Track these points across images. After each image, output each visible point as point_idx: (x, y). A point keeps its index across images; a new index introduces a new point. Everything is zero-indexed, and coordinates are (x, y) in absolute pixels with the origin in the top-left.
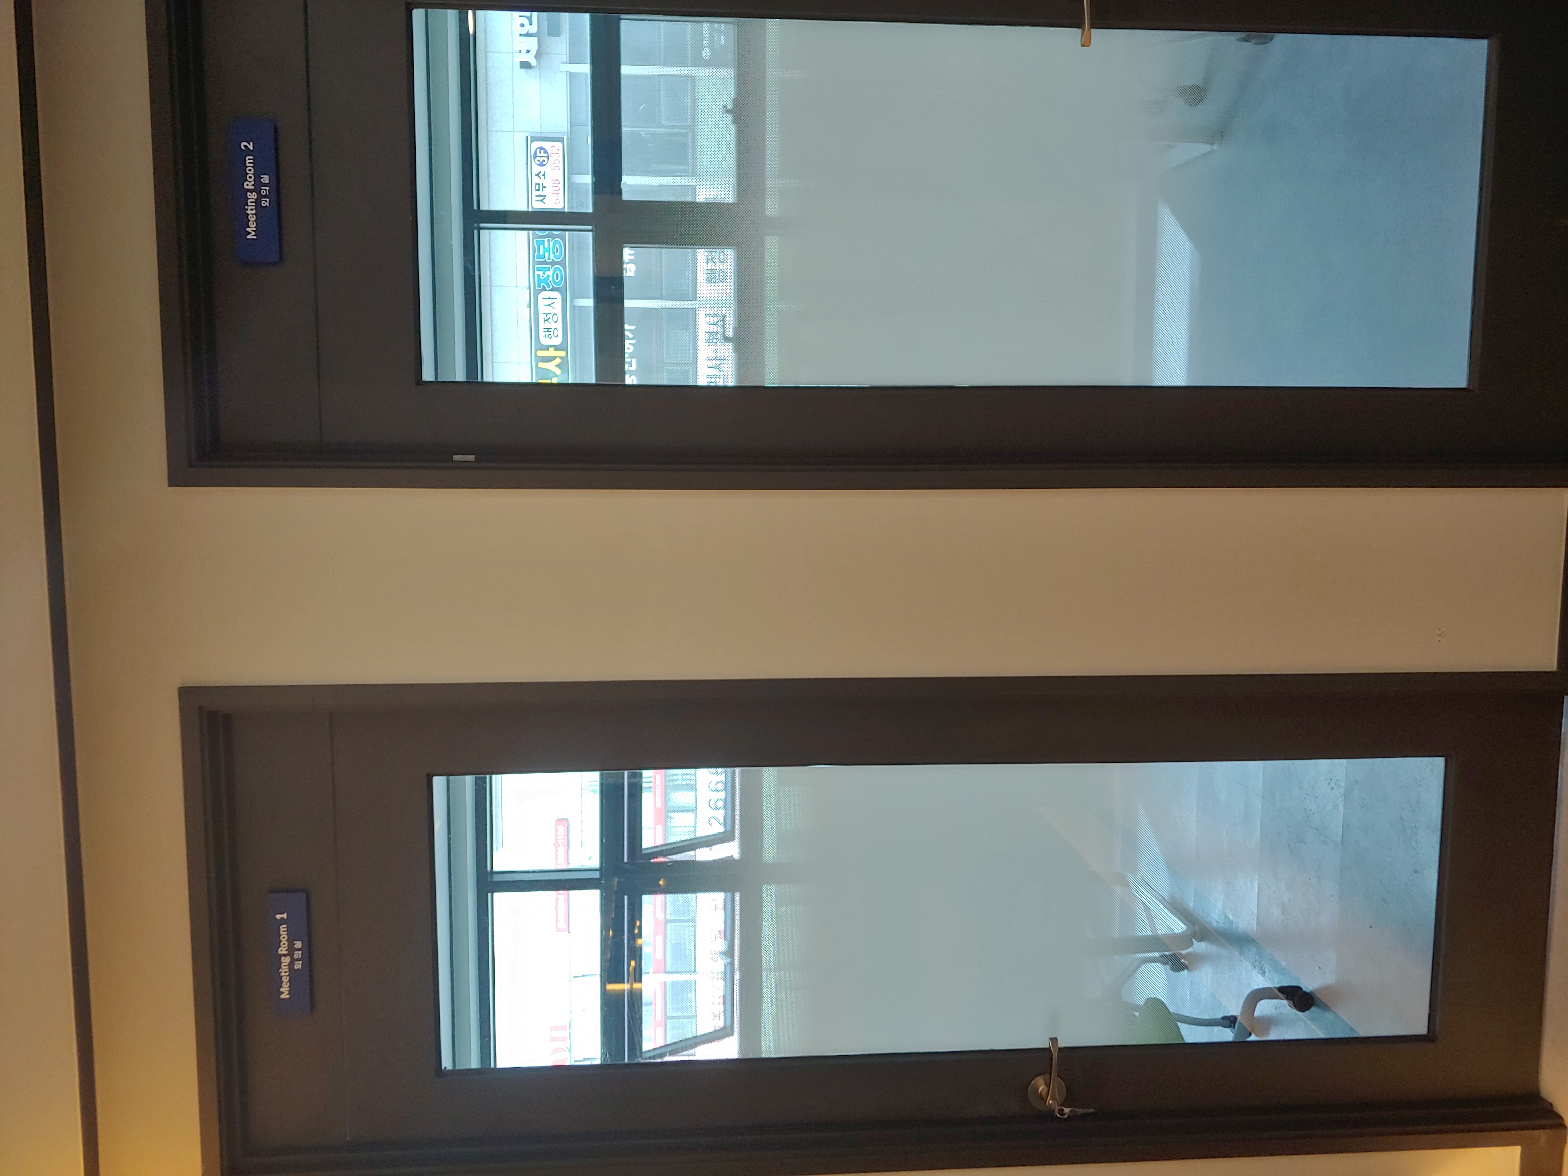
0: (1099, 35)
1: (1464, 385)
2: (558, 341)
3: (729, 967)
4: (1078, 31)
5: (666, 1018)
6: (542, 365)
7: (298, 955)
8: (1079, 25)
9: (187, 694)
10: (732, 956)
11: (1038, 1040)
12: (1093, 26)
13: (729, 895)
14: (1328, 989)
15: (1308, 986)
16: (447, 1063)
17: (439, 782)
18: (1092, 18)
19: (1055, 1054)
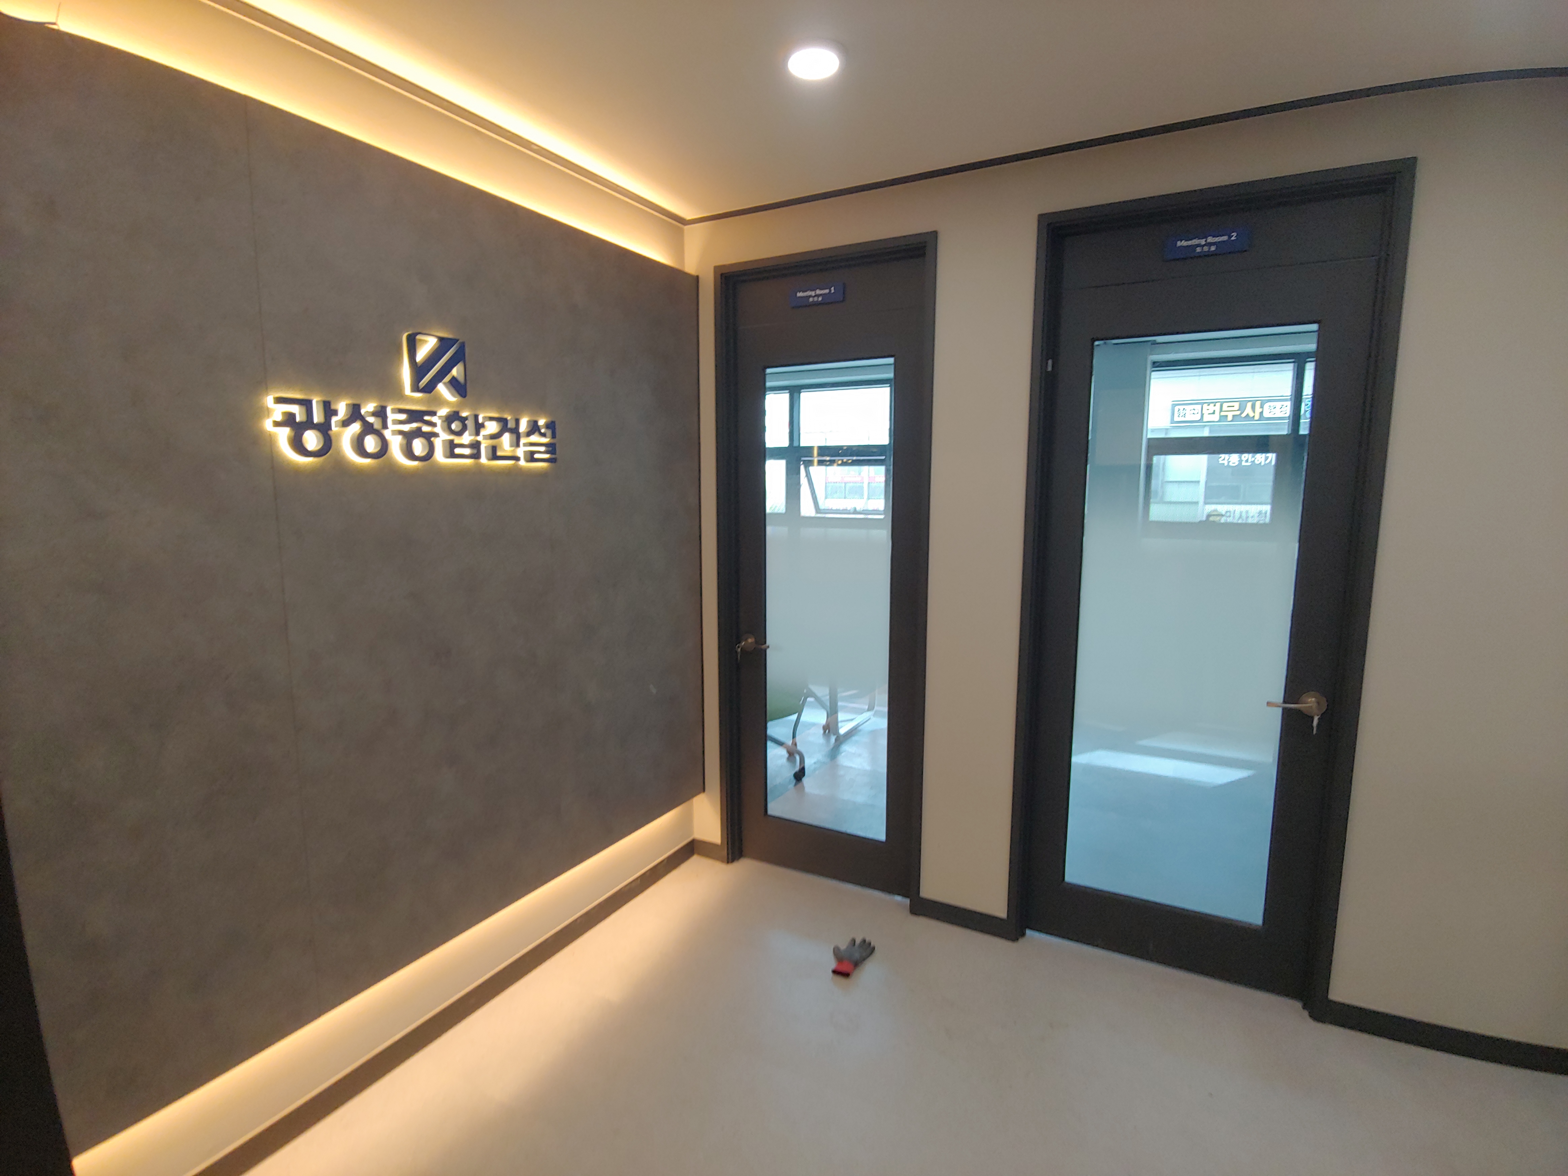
0: (1278, 713)
1: (1068, 879)
2: (1266, 415)
3: (848, 512)
4: (1282, 700)
5: (845, 483)
6: (1249, 405)
7: (816, 299)
8: (1285, 702)
9: (934, 235)
10: (854, 513)
11: (770, 640)
12: (1284, 709)
13: (883, 512)
14: (803, 787)
15: (805, 780)
16: (769, 371)
17: (891, 360)
18: (1290, 709)
19: (763, 647)
